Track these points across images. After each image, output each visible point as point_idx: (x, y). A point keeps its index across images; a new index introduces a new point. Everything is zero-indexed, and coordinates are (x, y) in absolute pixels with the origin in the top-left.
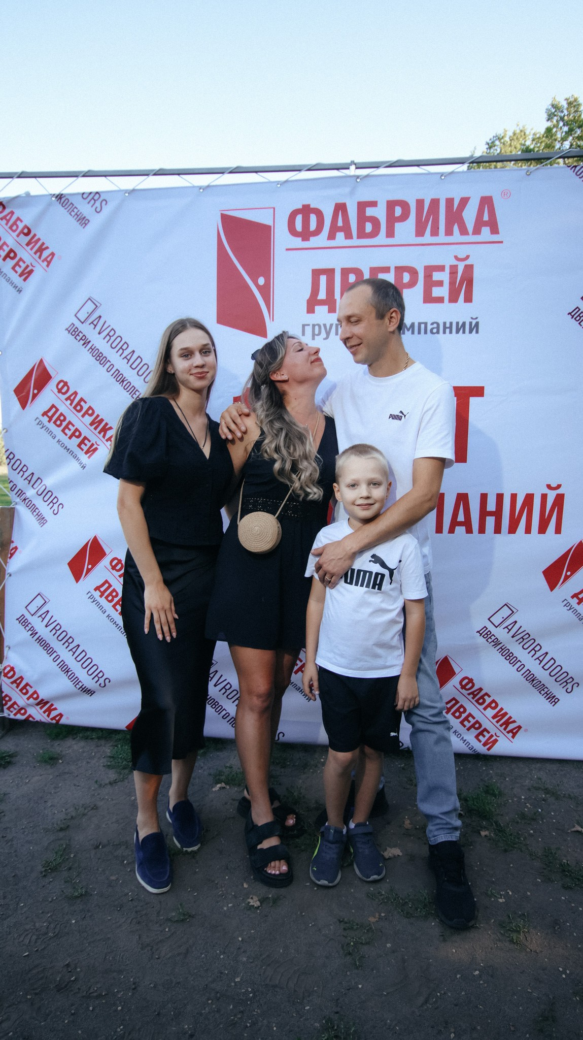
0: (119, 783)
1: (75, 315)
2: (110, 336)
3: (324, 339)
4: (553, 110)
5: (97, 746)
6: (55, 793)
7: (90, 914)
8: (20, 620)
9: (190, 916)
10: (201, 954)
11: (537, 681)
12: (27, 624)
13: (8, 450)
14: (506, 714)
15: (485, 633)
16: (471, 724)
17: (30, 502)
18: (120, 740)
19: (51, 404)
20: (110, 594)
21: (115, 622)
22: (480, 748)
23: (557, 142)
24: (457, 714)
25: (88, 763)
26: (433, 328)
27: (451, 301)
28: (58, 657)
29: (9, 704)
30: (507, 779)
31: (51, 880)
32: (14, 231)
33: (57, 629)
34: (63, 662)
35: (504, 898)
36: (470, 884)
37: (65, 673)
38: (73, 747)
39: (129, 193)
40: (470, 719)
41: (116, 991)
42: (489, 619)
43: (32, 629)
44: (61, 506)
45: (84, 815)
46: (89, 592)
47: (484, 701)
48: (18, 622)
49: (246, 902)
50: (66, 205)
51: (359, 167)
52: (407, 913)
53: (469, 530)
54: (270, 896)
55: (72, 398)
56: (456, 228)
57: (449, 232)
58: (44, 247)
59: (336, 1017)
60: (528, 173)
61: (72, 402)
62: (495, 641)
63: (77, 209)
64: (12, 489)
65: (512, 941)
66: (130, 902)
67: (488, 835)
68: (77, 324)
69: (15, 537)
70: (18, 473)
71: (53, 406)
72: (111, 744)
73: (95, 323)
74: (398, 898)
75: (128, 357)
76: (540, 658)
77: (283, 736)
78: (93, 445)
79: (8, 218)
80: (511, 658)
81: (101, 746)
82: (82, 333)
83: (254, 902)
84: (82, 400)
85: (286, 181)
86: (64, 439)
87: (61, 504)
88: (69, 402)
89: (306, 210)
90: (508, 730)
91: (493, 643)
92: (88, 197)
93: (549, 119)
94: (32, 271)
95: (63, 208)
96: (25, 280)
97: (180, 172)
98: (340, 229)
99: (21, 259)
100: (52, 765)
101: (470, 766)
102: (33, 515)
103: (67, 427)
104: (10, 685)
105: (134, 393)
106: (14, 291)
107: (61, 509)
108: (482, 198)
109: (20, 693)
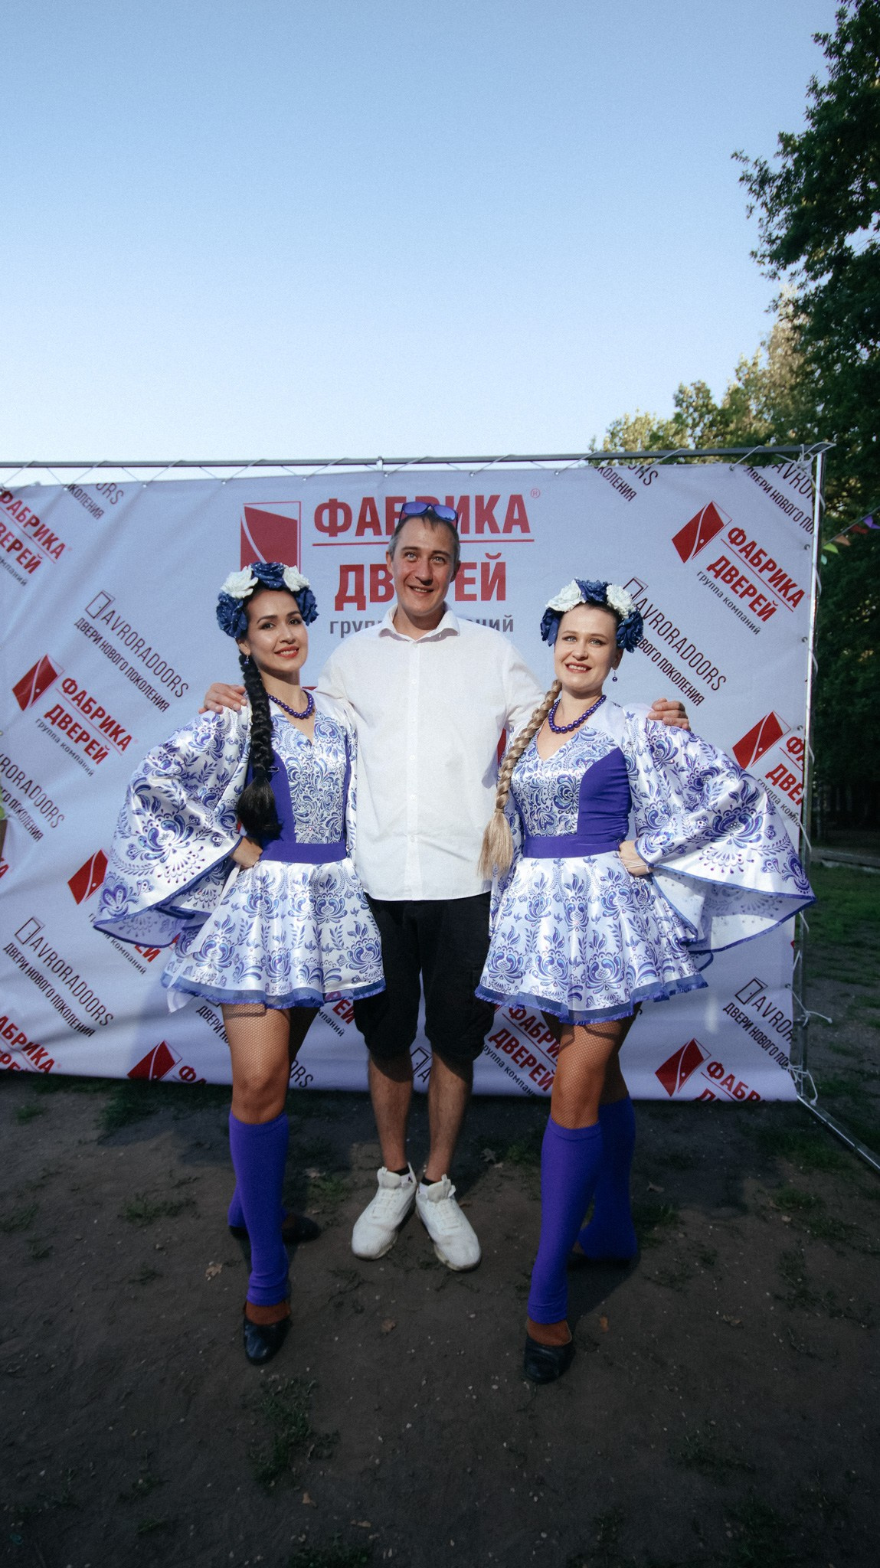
1: (86, 610)
2: (125, 633)
4: (681, 396)
5: (92, 1100)
8: (9, 950)
12: (17, 955)
13: (2, 755)
16: (524, 1059)
17: (25, 814)
18: (118, 1089)
19: (54, 706)
21: (121, 948)
22: (535, 1088)
24: (509, 1048)
25: (76, 1117)
27: (482, 600)
28: (52, 992)
32: (21, 521)
33: (52, 958)
34: (57, 998)
37: (59, 1010)
38: (62, 1101)
39: (147, 485)
40: (523, 1053)
43: (22, 960)
44: (61, 818)
48: (5, 952)
50: (79, 495)
51: (385, 462)
55: (80, 698)
56: (486, 526)
57: (480, 530)
58: (53, 537)
61: (80, 702)
63: (90, 498)
68: (88, 619)
70: (14, 781)
71: (58, 707)
72: (107, 1098)
73: (108, 618)
75: (145, 654)
77: (312, 1079)
78: (102, 749)
79: (15, 507)
81: (98, 1097)
82: (93, 629)
84: (91, 700)
85: (312, 476)
86: (70, 743)
87: (61, 815)
88: (76, 702)
89: (333, 505)
92: (102, 488)
94: (38, 563)
95: (75, 499)
96: (30, 572)
97: (202, 464)
98: (368, 525)
99: (27, 550)
100: (31, 1119)
101: (523, 1111)
102: (27, 828)
103: (73, 729)
105: (150, 693)
106: (18, 583)
107: (60, 821)
108: (512, 497)
109: (2, 1036)
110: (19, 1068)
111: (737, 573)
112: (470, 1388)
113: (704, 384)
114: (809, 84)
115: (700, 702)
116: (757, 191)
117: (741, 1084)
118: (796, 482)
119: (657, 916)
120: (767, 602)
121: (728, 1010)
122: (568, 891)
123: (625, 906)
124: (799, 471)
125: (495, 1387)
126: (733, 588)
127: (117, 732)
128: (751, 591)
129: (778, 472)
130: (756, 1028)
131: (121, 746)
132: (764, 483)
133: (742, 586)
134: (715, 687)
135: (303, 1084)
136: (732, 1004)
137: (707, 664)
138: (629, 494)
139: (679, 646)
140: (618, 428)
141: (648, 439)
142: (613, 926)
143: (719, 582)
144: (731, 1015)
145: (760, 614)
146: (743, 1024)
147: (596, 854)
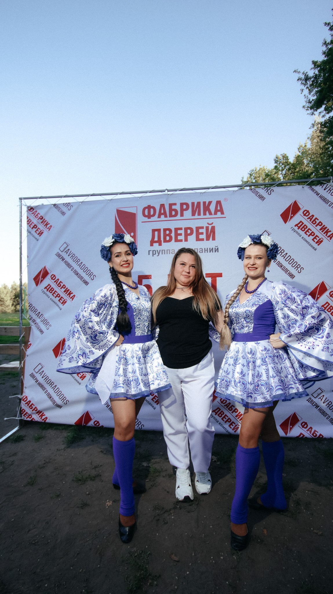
1: (59, 249)
2: (73, 257)
3: (157, 256)
4: (277, 159)
5: (61, 433)
12: (34, 377)
13: (30, 303)
16: (226, 419)
17: (37, 325)
18: (71, 429)
19: (47, 285)
22: (231, 431)
24: (220, 415)
26: (200, 251)
27: (206, 240)
28: (47, 391)
29: (24, 413)
32: (37, 218)
33: (47, 379)
34: (49, 394)
37: (49, 398)
38: (50, 433)
39: (81, 203)
40: (226, 417)
43: (36, 379)
44: (50, 326)
47: (232, 409)
48: (30, 376)
50: (57, 208)
51: (169, 191)
55: (57, 281)
56: (207, 212)
57: (205, 214)
58: (48, 223)
60: (234, 192)
61: (57, 283)
63: (61, 209)
64: (31, 319)
68: (60, 252)
69: (30, 339)
70: (33, 312)
71: (49, 285)
72: (67, 432)
73: (67, 252)
75: (80, 265)
77: (144, 426)
78: (65, 300)
79: (35, 213)
81: (63, 432)
82: (62, 256)
84: (61, 282)
85: (142, 197)
86: (53, 298)
88: (55, 283)
89: (149, 207)
92: (65, 205)
94: (42, 233)
96: (40, 236)
97: (101, 194)
98: (162, 214)
99: (39, 228)
100: (40, 441)
102: (38, 330)
103: (54, 293)
104: (25, 404)
105: (82, 279)
106: (35, 240)
107: (50, 327)
108: (217, 202)
109: (29, 408)
110: (35, 420)
111: (307, 227)
112: (212, 558)
113: (286, 154)
114: (323, 42)
115: (293, 278)
116: (304, 84)
117: (315, 431)
118: (329, 191)
119: (286, 366)
120: (319, 238)
121: (308, 400)
122: (248, 355)
123: (271, 362)
124: (330, 187)
125: (222, 558)
126: (305, 233)
127: (70, 294)
128: (313, 234)
129: (322, 188)
130: (321, 408)
131: (72, 299)
132: (316, 192)
133: (309, 232)
134: (299, 272)
135: (140, 428)
136: (310, 398)
137: (296, 263)
138: (263, 198)
139: (284, 256)
140: (253, 172)
141: (264, 177)
142: (265, 369)
143: (299, 231)
144: (310, 402)
145: (316, 243)
146: (315, 406)
147: (260, 341)
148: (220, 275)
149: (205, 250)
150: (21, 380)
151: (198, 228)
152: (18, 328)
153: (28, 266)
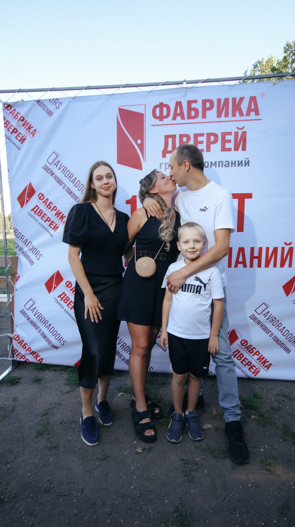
0: (71, 392)
2: (64, 171)
4: (287, 48)
5: (60, 374)
6: (41, 397)
7: (59, 456)
8: (21, 312)
9: (108, 457)
10: (114, 475)
11: (280, 341)
12: (25, 314)
13: (14, 228)
14: (264, 358)
15: (253, 318)
16: (246, 363)
17: (26, 254)
18: (71, 371)
20: (66, 299)
21: (68, 313)
22: (251, 375)
23: (289, 64)
24: (239, 358)
25: (56, 382)
26: (226, 164)
27: (235, 150)
28: (40, 330)
29: (17, 353)
30: (265, 390)
31: (40, 439)
32: (16, 119)
33: (40, 317)
34: (43, 333)
35: (263, 449)
36: (246, 442)
37: (44, 338)
38: (48, 375)
39: (72, 99)
40: (246, 360)
41: (73, 492)
42: (255, 311)
43: (28, 316)
44: (41, 256)
45: (55, 408)
46: (55, 298)
47: (253, 351)
48: (20, 313)
49: (136, 450)
50: (42, 105)
51: (188, 83)
52: (215, 456)
53: (245, 266)
54: (147, 447)
55: (46, 202)
56: (237, 113)
57: (234, 115)
58: (31, 127)
59: (181, 506)
60: (274, 84)
61: (46, 204)
62: (258, 321)
63: (47, 107)
64: (17, 247)
65: (267, 470)
66: (79, 450)
67: (255, 418)
68: (48, 165)
69: (19, 271)
70: (20, 240)
71: (37, 206)
72: (66, 373)
73: (57, 164)
74: (210, 449)
75: (73, 181)
76: (281, 330)
77: (152, 369)
78: (56, 225)
79: (13, 112)
80: (267, 330)
81: (62, 374)
82: (50, 169)
83: (139, 450)
84: (51, 203)
85: (151, 91)
86: (42, 222)
87: (41, 255)
88: (44, 204)
89: (161, 106)
90: (265, 366)
91: (257, 323)
92: (52, 101)
93: (285, 52)
94: (25, 139)
95: (40, 107)
96: (22, 143)
97: (98, 88)
98: (178, 115)
99: (20, 133)
100: (39, 383)
101: (246, 384)
102: (27, 260)
103: (43, 216)
104: (17, 344)
105: (77, 199)
106: (16, 149)
108: (251, 97)
109: (22, 348)
110: (29, 361)
127: (63, 217)
141: (271, 69)
148: (249, 196)
149: (232, 164)
150: (10, 317)
151: (224, 134)
152: (3, 257)
153: (9, 182)
